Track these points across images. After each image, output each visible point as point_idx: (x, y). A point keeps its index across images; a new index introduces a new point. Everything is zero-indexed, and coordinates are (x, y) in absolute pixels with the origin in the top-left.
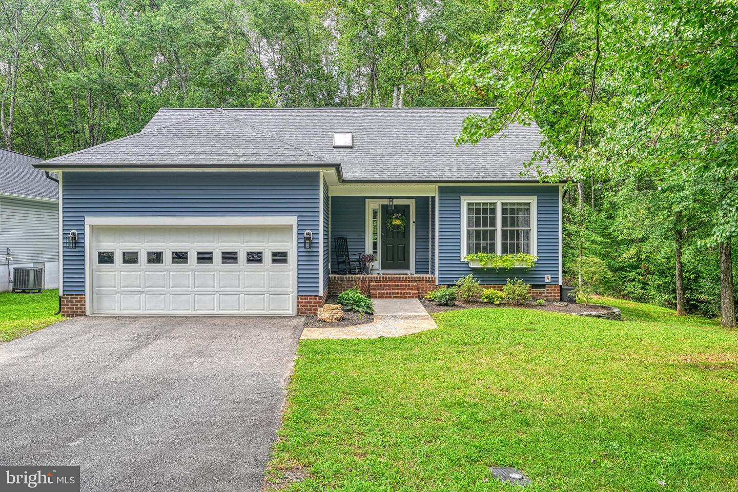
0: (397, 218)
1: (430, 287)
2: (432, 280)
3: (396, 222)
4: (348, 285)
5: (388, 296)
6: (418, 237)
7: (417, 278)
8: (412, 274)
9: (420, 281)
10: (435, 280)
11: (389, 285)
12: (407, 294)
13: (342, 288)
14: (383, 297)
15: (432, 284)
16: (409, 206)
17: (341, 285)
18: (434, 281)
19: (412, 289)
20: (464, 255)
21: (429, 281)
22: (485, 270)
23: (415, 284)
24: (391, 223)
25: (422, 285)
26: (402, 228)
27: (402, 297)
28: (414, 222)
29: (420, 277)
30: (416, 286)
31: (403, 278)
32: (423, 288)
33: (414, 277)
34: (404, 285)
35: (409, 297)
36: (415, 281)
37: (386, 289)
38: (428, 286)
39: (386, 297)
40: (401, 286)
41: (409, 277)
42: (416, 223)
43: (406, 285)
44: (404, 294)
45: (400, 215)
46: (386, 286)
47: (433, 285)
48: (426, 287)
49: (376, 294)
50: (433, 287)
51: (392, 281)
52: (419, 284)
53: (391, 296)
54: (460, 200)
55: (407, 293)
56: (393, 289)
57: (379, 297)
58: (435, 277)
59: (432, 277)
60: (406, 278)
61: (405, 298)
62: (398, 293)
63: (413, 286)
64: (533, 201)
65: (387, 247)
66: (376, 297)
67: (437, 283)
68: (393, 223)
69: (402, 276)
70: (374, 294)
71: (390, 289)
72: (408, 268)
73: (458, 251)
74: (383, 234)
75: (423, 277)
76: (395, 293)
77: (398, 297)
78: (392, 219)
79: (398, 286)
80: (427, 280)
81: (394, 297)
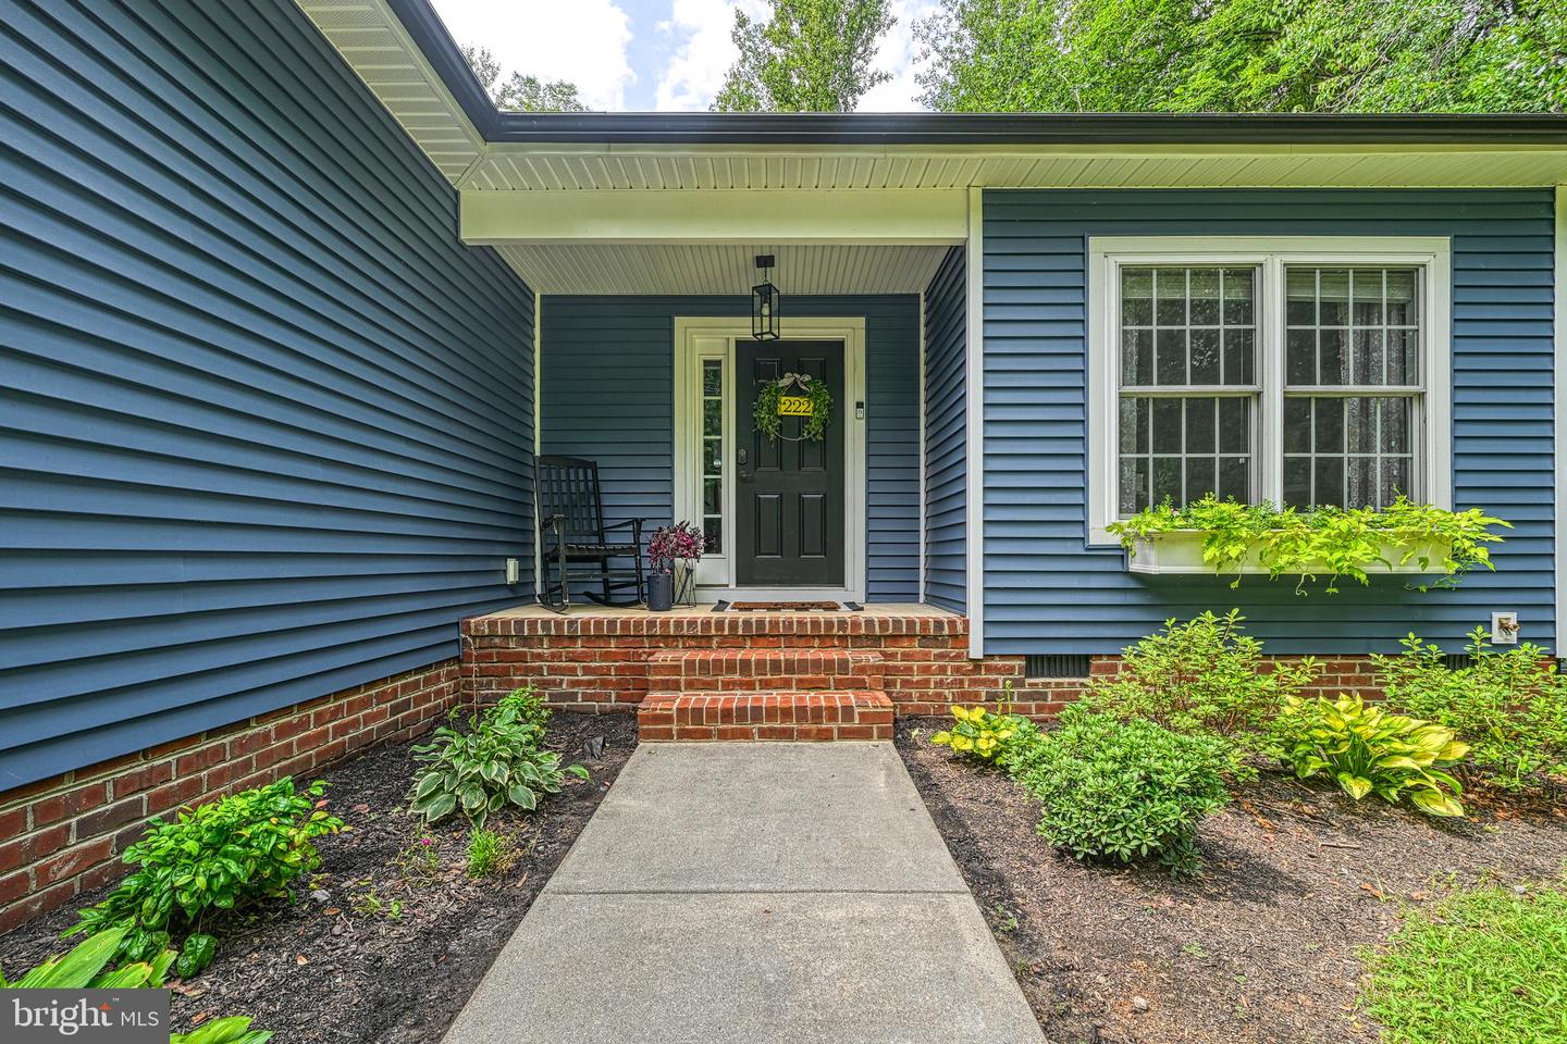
0: (794, 390)
1: (942, 670)
2: (954, 637)
3: (792, 406)
4: (554, 657)
5: (734, 724)
6: (875, 462)
7: (884, 623)
8: (853, 606)
9: (895, 638)
10: (966, 636)
11: (745, 664)
12: (833, 717)
13: (528, 671)
14: (706, 735)
15: (953, 653)
16: (840, 345)
17: (521, 657)
18: (960, 639)
19: (858, 685)
20: (1105, 518)
21: (936, 640)
22: (1234, 585)
23: (871, 657)
24: (772, 410)
25: (906, 657)
26: (815, 426)
27: (805, 735)
28: (859, 405)
29: (897, 622)
30: (878, 669)
31: (815, 623)
32: (909, 670)
33: (870, 623)
34: (816, 663)
35: (845, 734)
36: (872, 640)
37: (727, 686)
38: (935, 665)
39: (723, 735)
40: (803, 666)
41: (842, 623)
42: (870, 407)
43: (829, 664)
44: (817, 713)
45: (807, 378)
46: (731, 666)
47: (958, 656)
48: (926, 670)
49: (668, 719)
50: (957, 670)
51: (762, 641)
52: (893, 656)
53: (748, 725)
54: (1084, 255)
55: (832, 713)
56: (766, 685)
57: (684, 735)
58: (966, 624)
59: (952, 623)
60: (829, 624)
61: (825, 736)
62: (786, 713)
63: (862, 670)
64: (1432, 255)
65: (758, 501)
66: (668, 735)
67: (976, 649)
68: (782, 410)
69: (808, 615)
70: (657, 719)
71: (750, 686)
72: (838, 579)
73: (1077, 498)
74: (743, 453)
75: (911, 623)
76: (772, 713)
77: (785, 734)
78: (778, 391)
79: (790, 666)
80: (930, 636)
81: (764, 734)
